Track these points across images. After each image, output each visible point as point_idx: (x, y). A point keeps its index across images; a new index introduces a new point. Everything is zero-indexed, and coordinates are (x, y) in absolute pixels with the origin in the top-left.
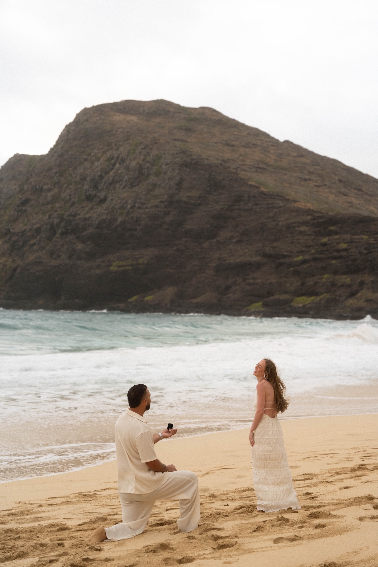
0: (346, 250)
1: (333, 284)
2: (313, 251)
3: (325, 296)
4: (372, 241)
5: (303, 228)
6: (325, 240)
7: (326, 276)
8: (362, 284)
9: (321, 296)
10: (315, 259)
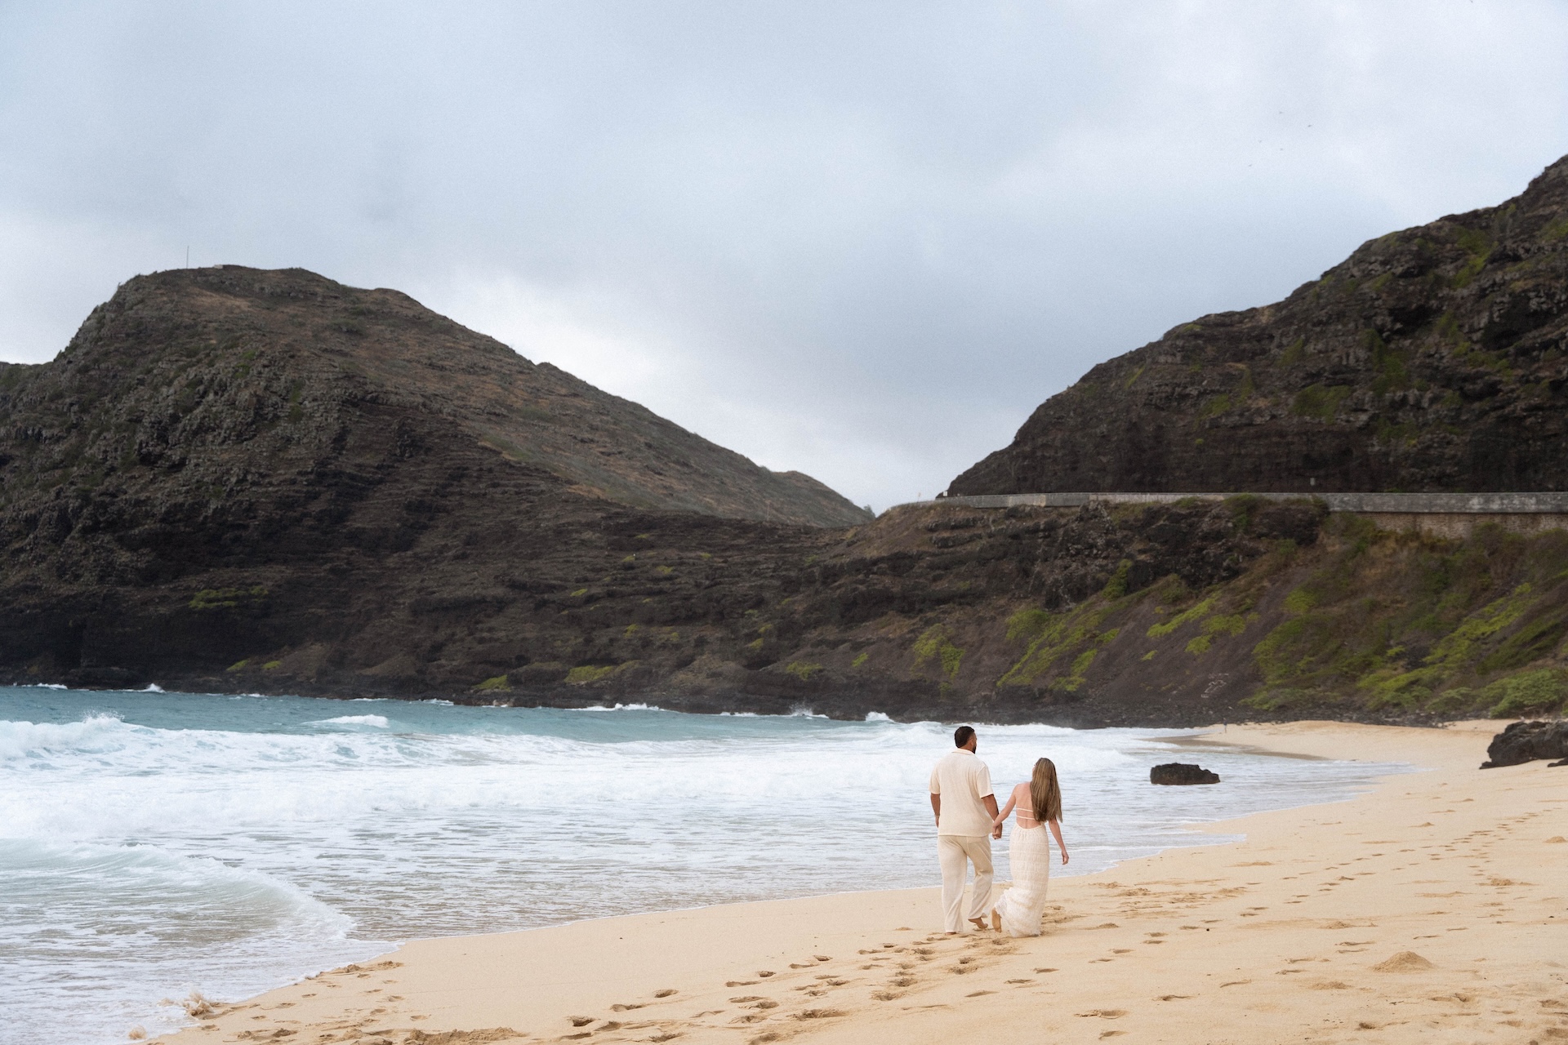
0: (669, 578)
1: (646, 643)
2: (607, 579)
3: (629, 666)
4: (718, 562)
5: (587, 535)
6: (629, 558)
7: (631, 627)
8: (701, 643)
9: (623, 666)
10: (611, 595)
